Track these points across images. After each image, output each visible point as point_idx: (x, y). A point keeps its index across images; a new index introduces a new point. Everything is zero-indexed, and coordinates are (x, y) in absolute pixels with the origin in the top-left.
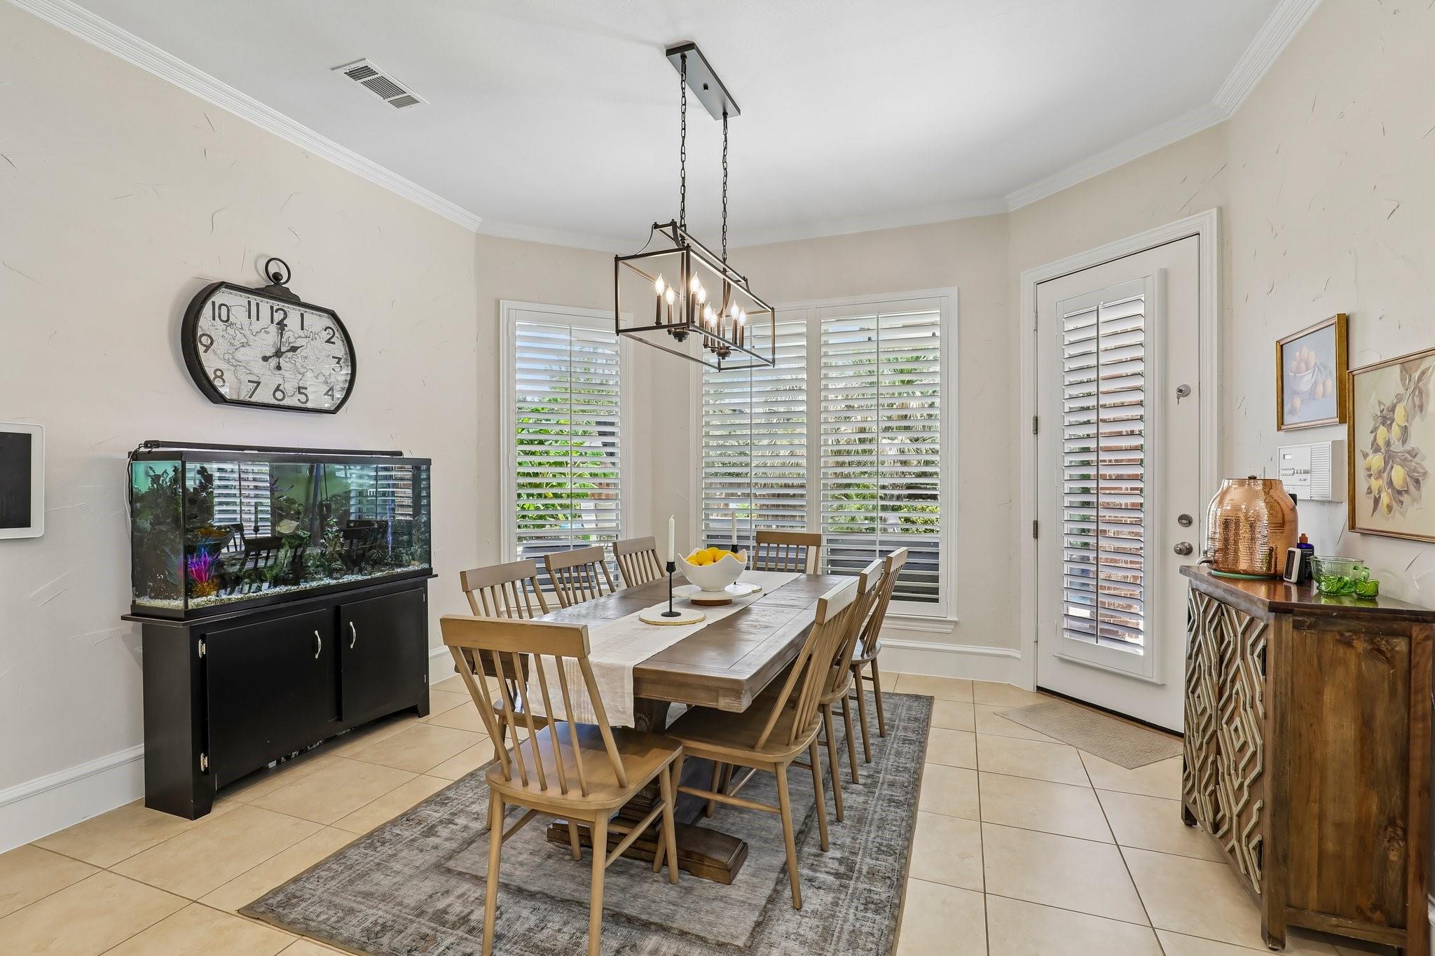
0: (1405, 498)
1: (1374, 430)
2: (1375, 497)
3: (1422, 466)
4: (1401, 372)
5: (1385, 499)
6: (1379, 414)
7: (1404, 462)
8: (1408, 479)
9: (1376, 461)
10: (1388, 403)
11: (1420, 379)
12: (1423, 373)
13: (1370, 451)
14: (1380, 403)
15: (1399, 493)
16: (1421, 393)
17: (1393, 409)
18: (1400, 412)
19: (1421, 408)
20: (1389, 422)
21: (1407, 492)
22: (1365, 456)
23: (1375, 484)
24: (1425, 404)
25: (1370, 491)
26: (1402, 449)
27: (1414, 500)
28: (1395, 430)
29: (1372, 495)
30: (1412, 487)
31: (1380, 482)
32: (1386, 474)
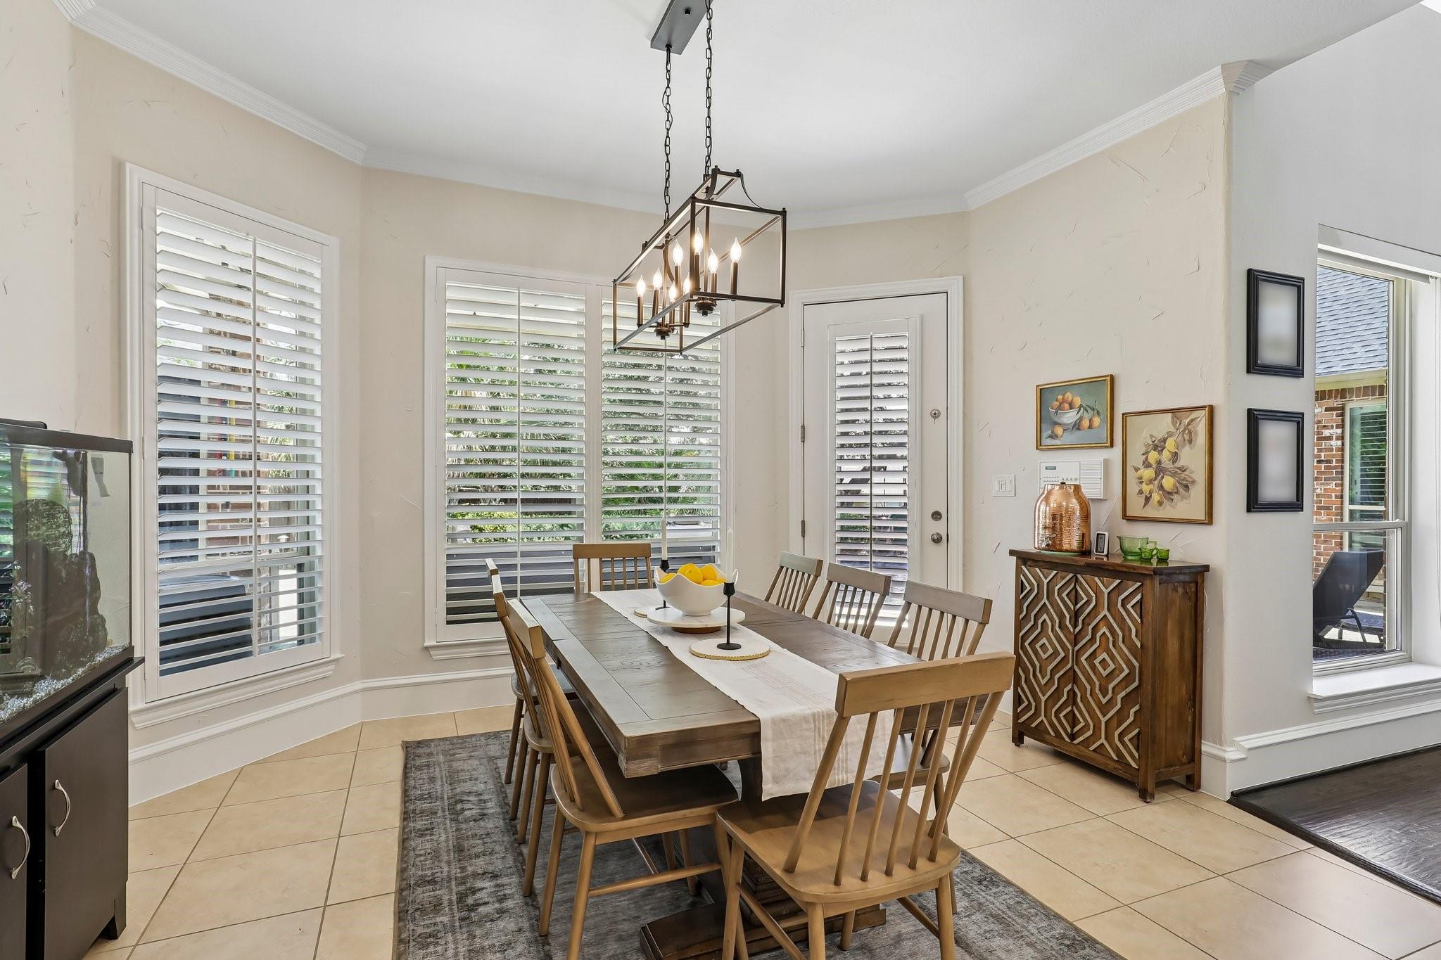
0: (1175, 497)
1: (1146, 453)
2: (1146, 497)
3: (1191, 477)
4: (1172, 418)
5: (1156, 497)
6: (1151, 443)
7: (1173, 475)
8: (1178, 485)
9: (1148, 473)
10: (1160, 436)
11: (1189, 424)
12: (1192, 420)
13: (1140, 466)
14: (1151, 436)
15: (1170, 493)
16: (1190, 432)
17: (1164, 440)
18: (1170, 444)
19: (1190, 441)
20: (1160, 449)
21: (1177, 493)
22: (1137, 469)
23: (1146, 488)
24: (1194, 439)
25: (1141, 492)
26: (1172, 466)
27: (1183, 498)
28: (1166, 455)
29: (1144, 495)
30: (1181, 490)
31: (1151, 486)
32: (1157, 482)
